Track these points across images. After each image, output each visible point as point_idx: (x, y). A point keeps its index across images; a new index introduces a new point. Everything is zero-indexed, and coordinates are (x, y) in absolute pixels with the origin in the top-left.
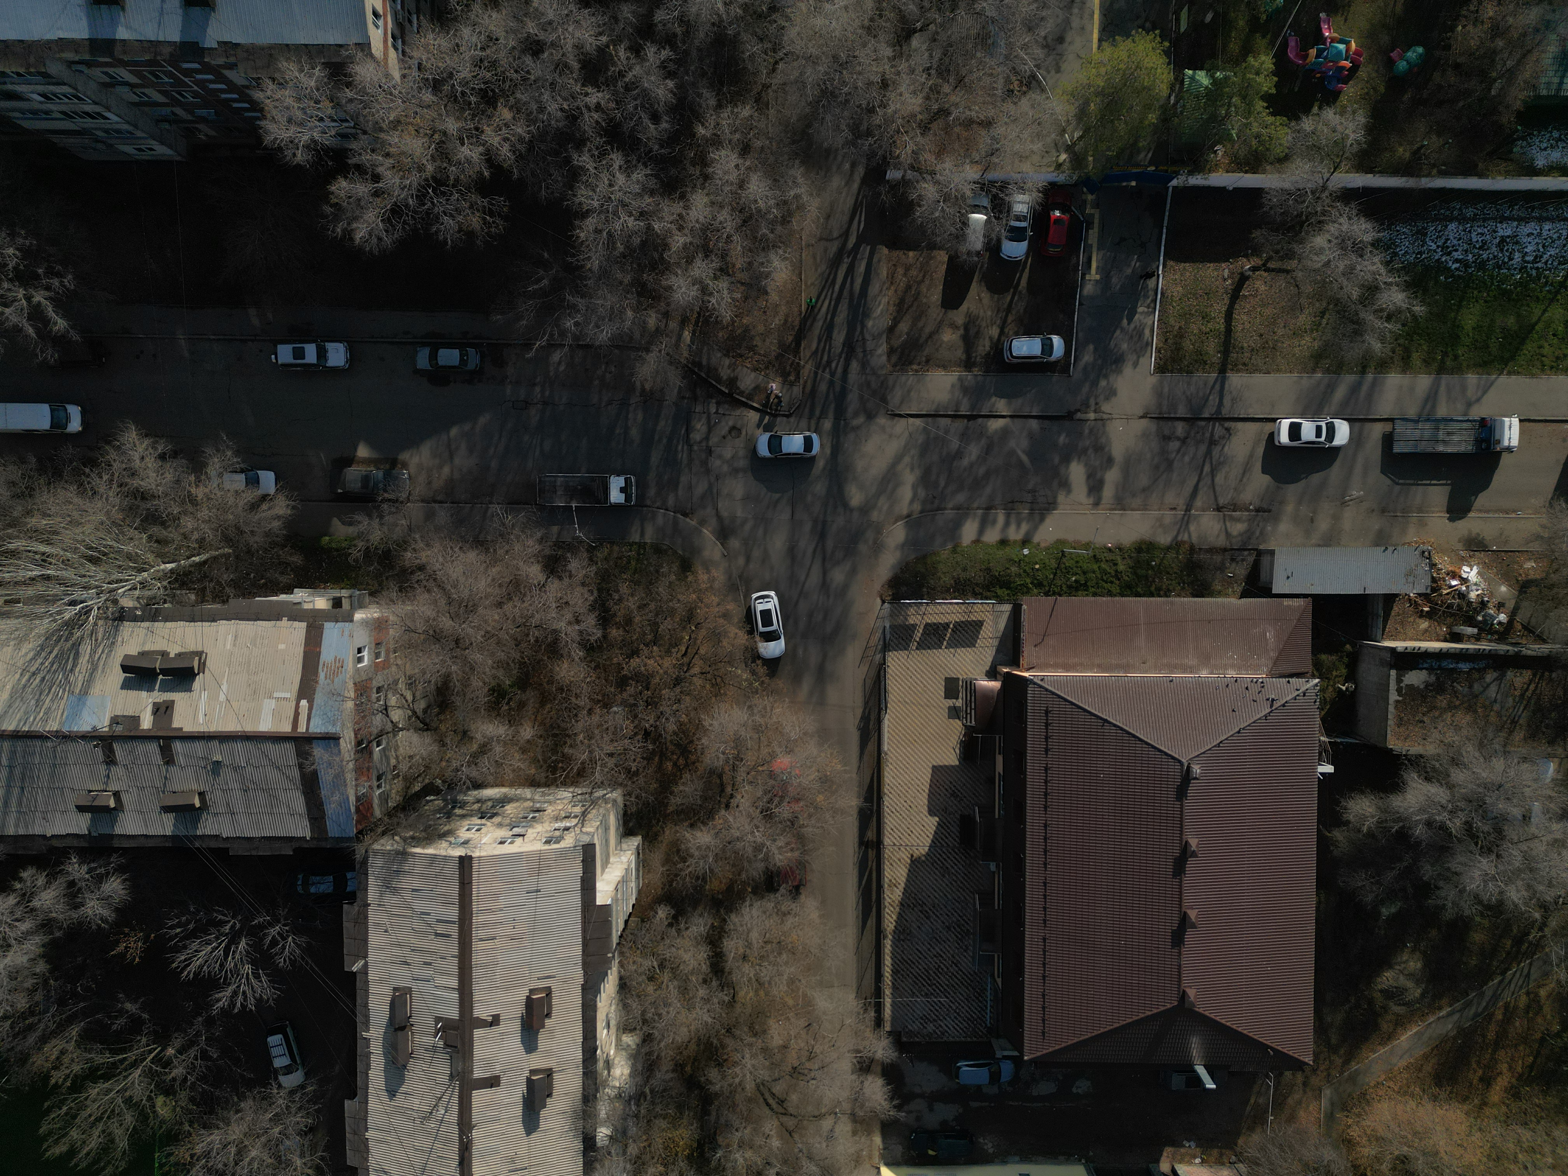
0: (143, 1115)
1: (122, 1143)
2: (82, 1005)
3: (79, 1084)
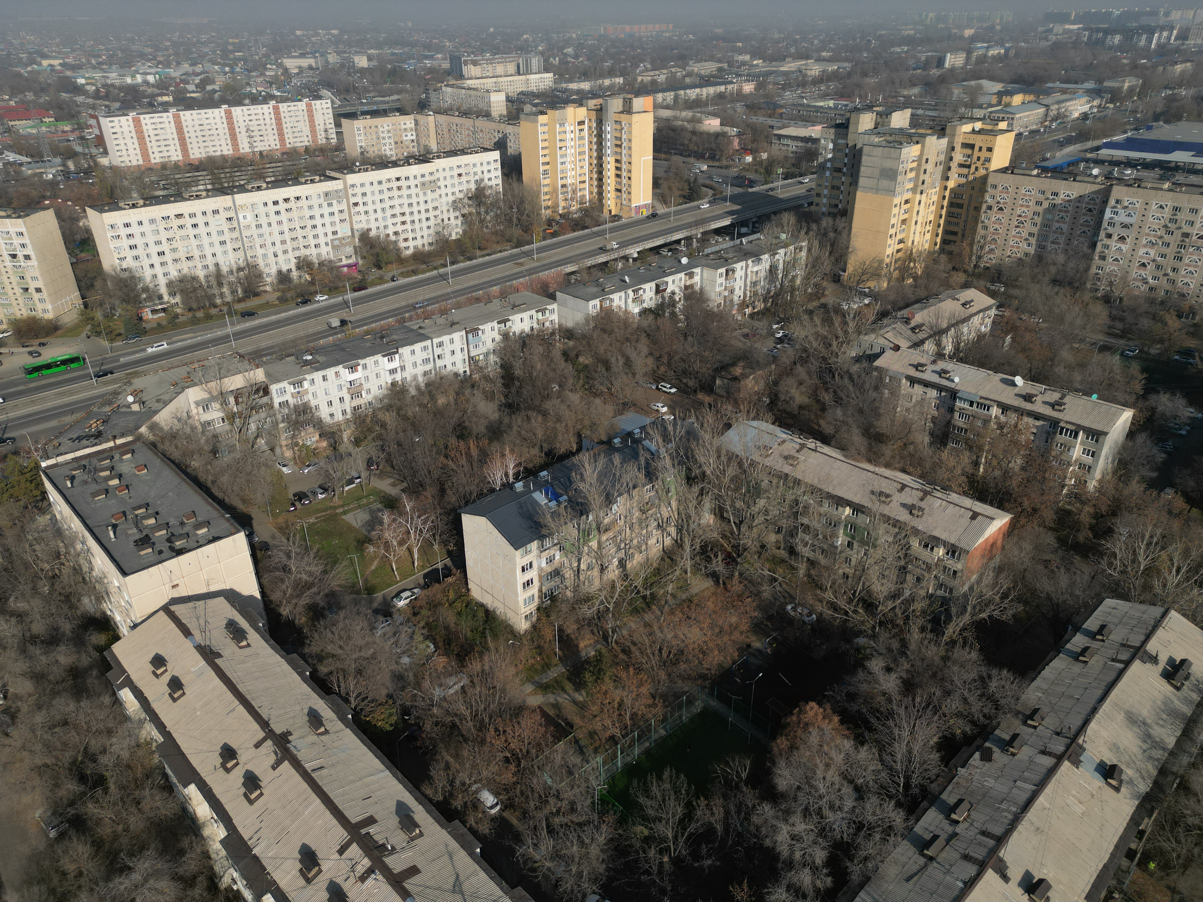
0: (646, 819)
1: (642, 800)
2: (730, 842)
3: (690, 808)
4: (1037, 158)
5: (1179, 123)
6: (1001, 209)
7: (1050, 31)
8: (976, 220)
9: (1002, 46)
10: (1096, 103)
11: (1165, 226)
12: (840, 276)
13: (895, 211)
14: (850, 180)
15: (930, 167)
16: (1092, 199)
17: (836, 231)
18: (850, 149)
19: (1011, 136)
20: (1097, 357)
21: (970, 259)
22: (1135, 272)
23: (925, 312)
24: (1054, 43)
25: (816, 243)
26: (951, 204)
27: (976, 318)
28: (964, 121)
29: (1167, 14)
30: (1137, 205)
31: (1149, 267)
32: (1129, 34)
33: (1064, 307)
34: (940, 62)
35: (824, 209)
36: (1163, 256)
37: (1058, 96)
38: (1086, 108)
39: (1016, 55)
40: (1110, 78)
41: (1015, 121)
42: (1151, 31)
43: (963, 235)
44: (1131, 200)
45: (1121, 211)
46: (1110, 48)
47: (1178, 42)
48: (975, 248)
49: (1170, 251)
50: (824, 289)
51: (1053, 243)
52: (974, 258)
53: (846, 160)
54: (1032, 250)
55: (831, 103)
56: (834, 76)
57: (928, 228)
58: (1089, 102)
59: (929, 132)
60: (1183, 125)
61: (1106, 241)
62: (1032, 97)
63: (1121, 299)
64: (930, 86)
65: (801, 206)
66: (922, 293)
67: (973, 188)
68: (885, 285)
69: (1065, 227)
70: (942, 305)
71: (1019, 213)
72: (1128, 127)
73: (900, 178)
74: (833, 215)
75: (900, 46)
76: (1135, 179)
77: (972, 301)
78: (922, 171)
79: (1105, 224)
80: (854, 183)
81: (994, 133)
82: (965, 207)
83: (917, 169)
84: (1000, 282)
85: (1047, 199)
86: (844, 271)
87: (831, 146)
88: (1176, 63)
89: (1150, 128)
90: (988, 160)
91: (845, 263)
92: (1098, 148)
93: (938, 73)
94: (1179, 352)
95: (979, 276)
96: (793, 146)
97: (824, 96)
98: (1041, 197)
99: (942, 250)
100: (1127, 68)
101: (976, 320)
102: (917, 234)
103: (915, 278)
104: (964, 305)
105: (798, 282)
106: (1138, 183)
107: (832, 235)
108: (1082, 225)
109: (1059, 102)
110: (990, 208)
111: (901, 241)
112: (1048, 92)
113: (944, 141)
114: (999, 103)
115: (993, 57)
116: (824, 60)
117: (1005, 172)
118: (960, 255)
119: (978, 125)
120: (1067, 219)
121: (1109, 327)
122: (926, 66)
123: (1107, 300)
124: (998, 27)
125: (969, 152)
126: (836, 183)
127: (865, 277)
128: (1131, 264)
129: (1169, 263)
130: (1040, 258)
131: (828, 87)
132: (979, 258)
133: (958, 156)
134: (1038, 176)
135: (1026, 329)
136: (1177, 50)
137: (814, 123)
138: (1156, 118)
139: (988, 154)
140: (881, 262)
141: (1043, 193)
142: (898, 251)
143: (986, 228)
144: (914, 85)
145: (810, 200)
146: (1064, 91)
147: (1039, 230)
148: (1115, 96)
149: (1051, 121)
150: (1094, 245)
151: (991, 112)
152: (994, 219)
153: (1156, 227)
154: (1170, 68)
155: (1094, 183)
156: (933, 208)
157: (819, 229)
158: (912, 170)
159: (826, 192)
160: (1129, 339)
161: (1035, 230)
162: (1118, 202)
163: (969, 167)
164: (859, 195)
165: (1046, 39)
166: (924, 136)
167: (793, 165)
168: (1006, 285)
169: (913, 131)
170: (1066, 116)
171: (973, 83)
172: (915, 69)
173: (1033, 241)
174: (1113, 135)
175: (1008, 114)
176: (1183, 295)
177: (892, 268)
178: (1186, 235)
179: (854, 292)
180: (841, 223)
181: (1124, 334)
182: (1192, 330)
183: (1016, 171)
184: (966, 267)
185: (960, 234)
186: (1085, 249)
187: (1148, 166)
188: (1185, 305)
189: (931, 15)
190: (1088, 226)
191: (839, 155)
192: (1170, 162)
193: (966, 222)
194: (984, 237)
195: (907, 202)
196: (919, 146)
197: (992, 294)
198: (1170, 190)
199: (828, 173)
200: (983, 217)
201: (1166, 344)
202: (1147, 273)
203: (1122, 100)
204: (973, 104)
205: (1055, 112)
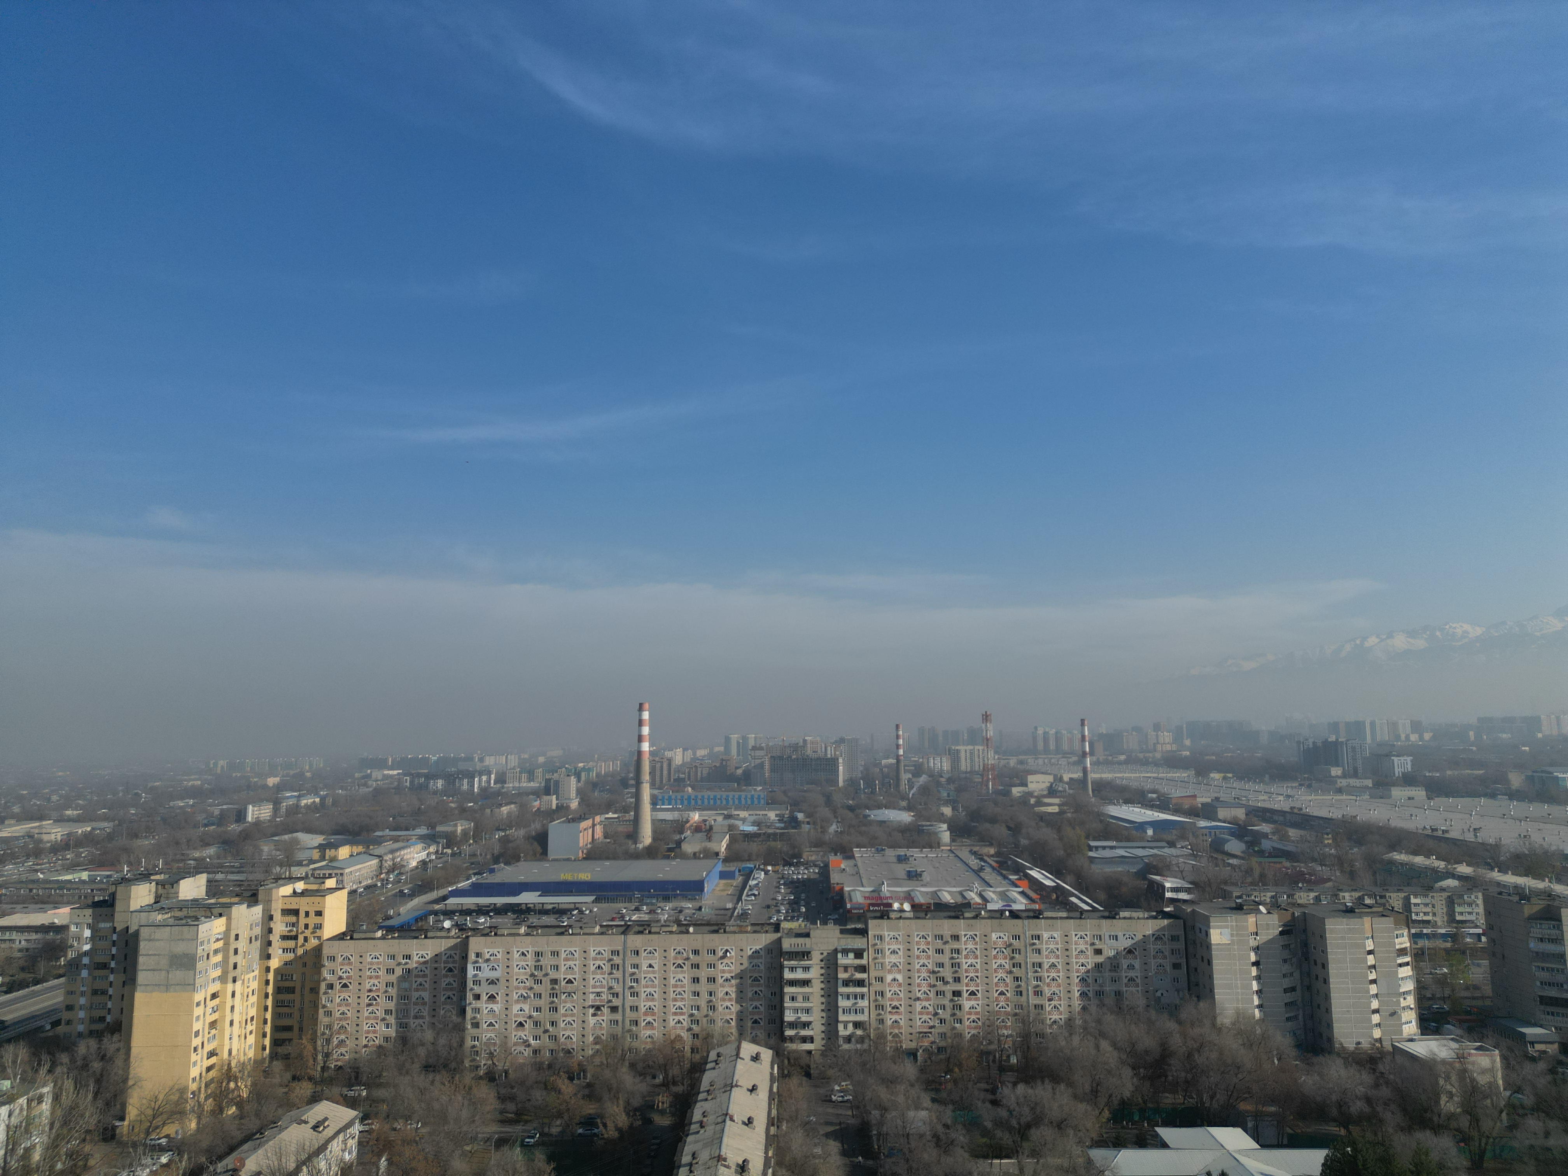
4: (379, 918)
5: (518, 864)
6: (345, 986)
7: (369, 777)
8: (315, 1005)
9: (317, 794)
10: (432, 849)
11: (532, 975)
12: (114, 1128)
13: (198, 1011)
14: (122, 977)
15: (242, 945)
16: (451, 956)
17: (103, 1058)
18: (120, 934)
19: (344, 894)
20: (495, 1157)
21: (315, 1060)
22: (515, 1035)
23: (261, 1152)
24: (375, 789)
25: (69, 1084)
26: (278, 990)
27: (335, 1142)
28: (281, 882)
29: (481, 760)
30: (499, 956)
31: (527, 1026)
32: (451, 779)
33: (444, 1098)
34: (240, 816)
35: (81, 1028)
36: (538, 1010)
37: (389, 845)
38: (423, 855)
39: (335, 803)
40: (441, 823)
41: (345, 878)
42: (471, 776)
43: (301, 1029)
44: (491, 952)
45: (484, 966)
46: (435, 793)
47: (498, 786)
48: (319, 1043)
49: (543, 1002)
50: (86, 1158)
51: (416, 1017)
52: (320, 1057)
53: (114, 951)
54: (392, 1032)
55: (85, 876)
56: (88, 839)
57: (250, 1027)
58: (424, 849)
59: (236, 900)
60: (522, 865)
61: (476, 1004)
62: (360, 849)
63: (506, 1072)
64: (228, 843)
65: (40, 1029)
66: (252, 1124)
67: (305, 965)
68: (193, 1125)
69: (426, 995)
70: (284, 1135)
71: (368, 987)
72: (471, 872)
73: (200, 965)
74: (98, 1035)
75: (182, 799)
76: (490, 927)
77: (326, 1119)
78: (232, 952)
79: (470, 984)
80: (130, 980)
81: (322, 893)
82: (298, 990)
83: (225, 950)
84: (359, 1084)
85: (399, 964)
86: (122, 1119)
87: (87, 933)
88: (501, 805)
89: (492, 871)
90: (319, 927)
91: (124, 1106)
92: (444, 898)
93: (240, 829)
94: (581, 1124)
95: (330, 1082)
96: (21, 941)
97: (72, 867)
98: (391, 963)
99: (274, 1056)
100: (457, 812)
101: (335, 1146)
102: (235, 1039)
103: (240, 1104)
104: (315, 1128)
105: (36, 1156)
106: (493, 931)
107: (97, 1065)
108: (445, 989)
109: (392, 852)
110: (331, 986)
111: (212, 1054)
112: (378, 842)
113: (258, 910)
114: (323, 858)
115: (307, 806)
116: (70, 820)
117: (342, 939)
118: (300, 1056)
119: (300, 886)
120: (427, 986)
121: (501, 1113)
122: (222, 820)
123: (491, 1077)
124: (308, 774)
125: (293, 919)
126: (100, 985)
127: (158, 1121)
128: (508, 1026)
129: (545, 1016)
130: (403, 1040)
131: (78, 855)
132: (327, 1055)
133: (279, 927)
134: (383, 938)
135: (403, 1141)
136: (498, 793)
137: (57, 904)
138: (496, 860)
139: (317, 920)
140: (183, 1091)
141: (393, 957)
142: (209, 1069)
143: (329, 1014)
144: (207, 845)
145: (54, 1018)
146: (396, 839)
147: (398, 1004)
148: (450, 840)
149: (388, 873)
150: (463, 1012)
151: (314, 869)
152: (338, 1000)
153: (523, 977)
154: (497, 810)
155: (448, 937)
156: (254, 999)
157: (73, 1061)
158: (216, 952)
159: (82, 1001)
160: (526, 1122)
161: (392, 1005)
162: (478, 955)
163: (295, 938)
164: (140, 997)
165: (366, 785)
166: (229, 906)
167: (23, 969)
168: (368, 1086)
169: (212, 901)
170: (404, 866)
171: (286, 837)
172: (206, 825)
173: (392, 1019)
174: (459, 882)
175: (335, 869)
176: (569, 1052)
177: (202, 1096)
178: (555, 981)
179: (140, 1150)
180: (111, 1044)
181: (519, 1117)
182: (587, 1092)
183: (355, 936)
184: (311, 1072)
185: (296, 1029)
186: (454, 1018)
187: (500, 911)
188: (573, 1063)
189: (221, 763)
190: (451, 989)
191: (102, 944)
192: (520, 904)
193: (301, 1010)
194: (329, 1027)
195: (214, 996)
196: (223, 920)
197: (351, 1103)
198: (527, 934)
199: (84, 973)
200: (323, 999)
201: (566, 1117)
202: (526, 1033)
203: (459, 844)
204: (290, 862)
205: (391, 863)
